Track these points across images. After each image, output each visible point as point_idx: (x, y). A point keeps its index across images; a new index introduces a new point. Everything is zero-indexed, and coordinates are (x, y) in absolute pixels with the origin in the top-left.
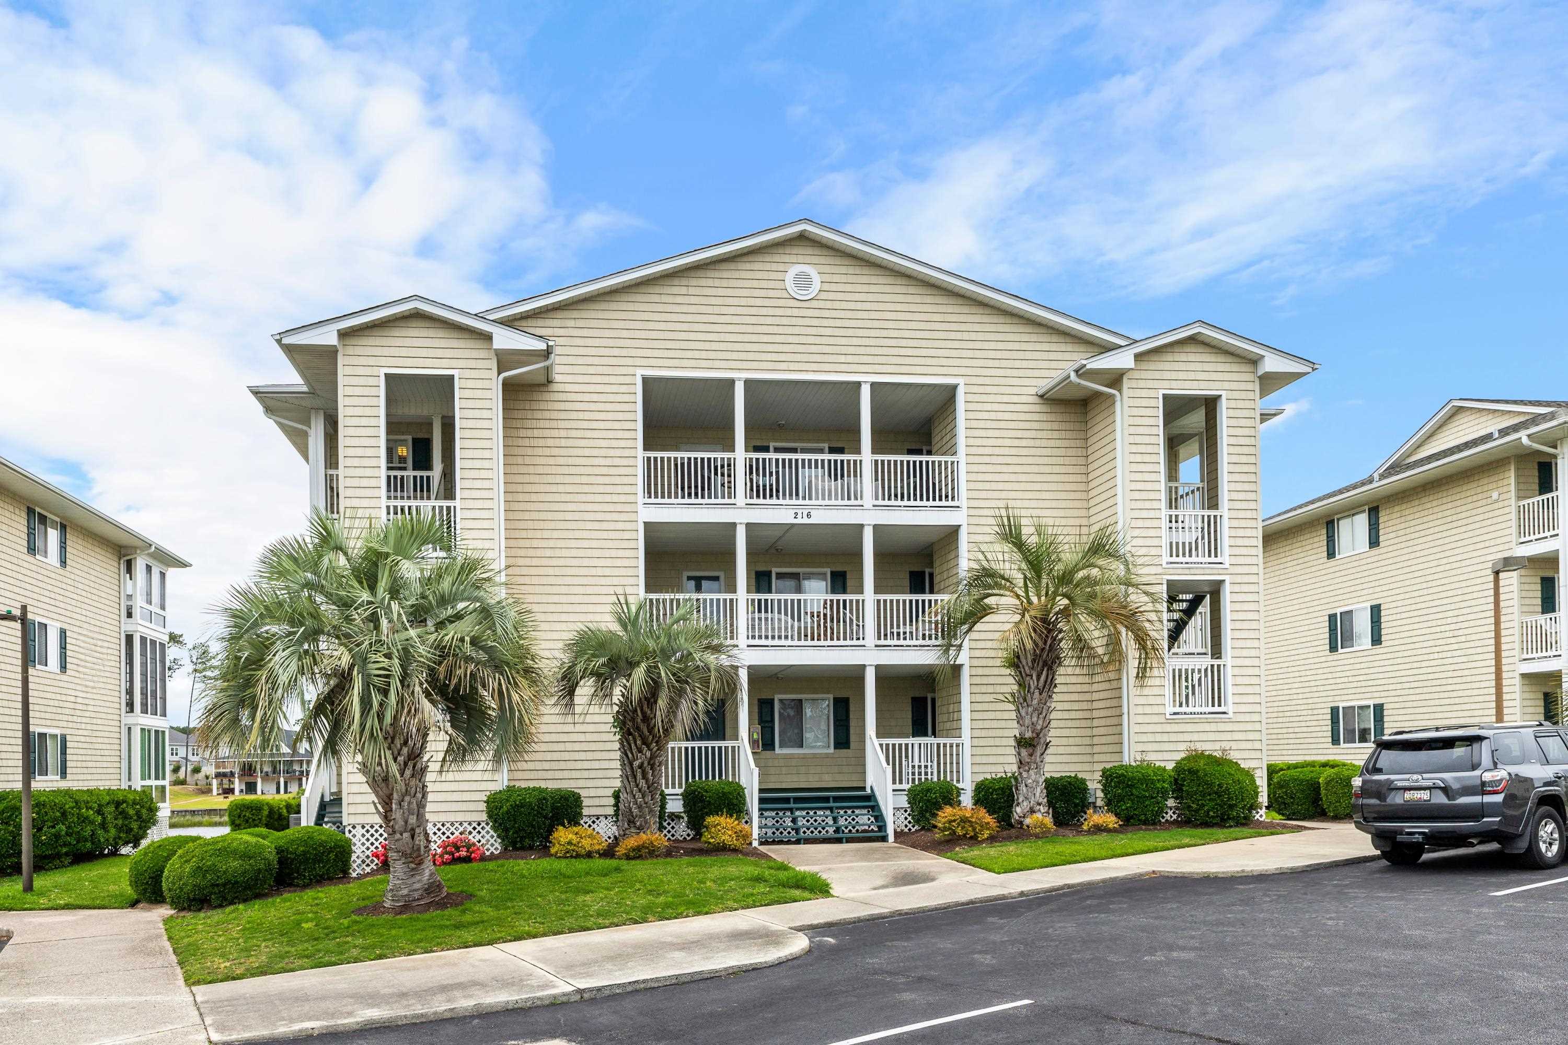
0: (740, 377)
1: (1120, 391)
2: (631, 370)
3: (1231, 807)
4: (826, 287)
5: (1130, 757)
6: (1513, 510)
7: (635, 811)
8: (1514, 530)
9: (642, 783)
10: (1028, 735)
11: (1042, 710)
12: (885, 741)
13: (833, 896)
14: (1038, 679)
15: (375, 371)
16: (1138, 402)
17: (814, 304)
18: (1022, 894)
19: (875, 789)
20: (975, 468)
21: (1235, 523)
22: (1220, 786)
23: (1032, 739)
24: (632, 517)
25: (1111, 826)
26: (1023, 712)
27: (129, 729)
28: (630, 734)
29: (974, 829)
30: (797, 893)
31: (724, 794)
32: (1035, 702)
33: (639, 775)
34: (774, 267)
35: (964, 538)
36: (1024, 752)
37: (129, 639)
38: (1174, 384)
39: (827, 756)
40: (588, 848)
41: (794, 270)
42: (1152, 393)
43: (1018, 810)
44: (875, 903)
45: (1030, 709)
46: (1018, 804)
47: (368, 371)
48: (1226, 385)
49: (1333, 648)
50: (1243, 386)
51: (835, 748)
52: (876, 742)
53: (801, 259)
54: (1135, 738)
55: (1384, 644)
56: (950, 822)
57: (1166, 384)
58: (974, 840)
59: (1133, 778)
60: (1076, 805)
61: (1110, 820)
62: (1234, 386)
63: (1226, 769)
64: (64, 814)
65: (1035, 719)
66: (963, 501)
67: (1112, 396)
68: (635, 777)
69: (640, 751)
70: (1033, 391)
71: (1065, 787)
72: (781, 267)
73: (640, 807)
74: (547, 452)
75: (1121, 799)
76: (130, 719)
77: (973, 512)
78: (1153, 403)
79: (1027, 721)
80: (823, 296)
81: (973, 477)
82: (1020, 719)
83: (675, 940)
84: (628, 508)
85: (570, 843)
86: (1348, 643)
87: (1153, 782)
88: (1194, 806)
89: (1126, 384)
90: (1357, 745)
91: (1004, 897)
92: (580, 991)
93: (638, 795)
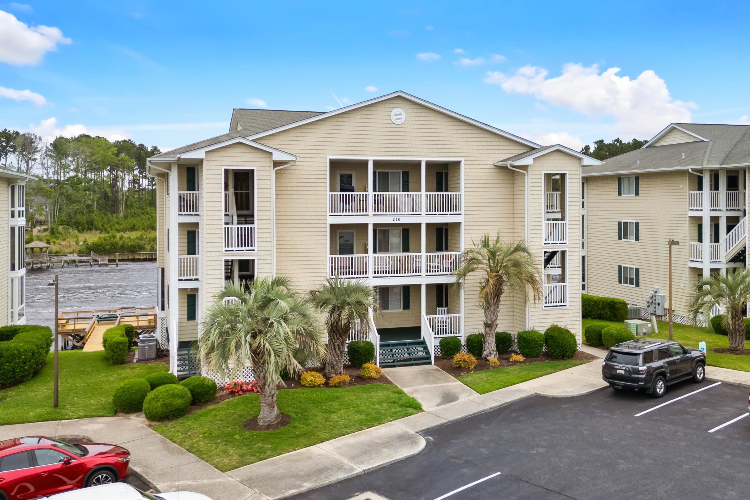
0: (371, 159)
1: (527, 171)
2: (324, 156)
3: (566, 352)
4: (408, 118)
5: (529, 327)
6: (688, 194)
7: (335, 363)
8: (688, 203)
9: (338, 352)
10: (489, 322)
11: (495, 313)
12: (429, 316)
13: (424, 411)
14: (494, 300)
15: (220, 168)
16: (534, 177)
17: (403, 126)
18: (491, 408)
19: (425, 339)
20: (468, 197)
21: (571, 227)
22: (562, 344)
23: (491, 324)
24: (324, 222)
25: (521, 361)
26: (487, 313)
27: (12, 280)
28: (334, 332)
29: (468, 365)
30: (410, 410)
31: (367, 349)
32: (492, 309)
33: (337, 349)
34: (386, 109)
35: (463, 228)
36: (488, 329)
37: (13, 229)
38: (548, 169)
39: (400, 313)
40: (319, 383)
41: (395, 111)
42: (540, 173)
43: (485, 352)
44: (441, 416)
45: (490, 312)
46: (485, 350)
47: (217, 168)
48: (568, 169)
49: (620, 238)
50: (575, 169)
51: (403, 309)
52: (426, 317)
53: (397, 106)
54: (530, 318)
55: (640, 241)
56: (459, 361)
57: (545, 169)
58: (468, 370)
59: (529, 339)
60: (507, 346)
61: (520, 358)
62: (571, 169)
63: (565, 336)
64: (33, 354)
65: (492, 316)
66: (463, 211)
67: (524, 174)
68: (335, 349)
69: (338, 339)
70: (492, 163)
71: (503, 339)
72: (389, 109)
73: (337, 361)
74: (288, 193)
75: (524, 348)
76: (13, 274)
77: (467, 216)
78: (540, 177)
79: (489, 317)
80: (407, 122)
81: (467, 201)
82: (486, 316)
83: (380, 442)
84: (323, 217)
85: (311, 381)
86: (626, 237)
87: (537, 341)
88: (552, 351)
89: (530, 169)
90: (629, 285)
91: (484, 411)
92: (364, 471)
93: (336, 356)
